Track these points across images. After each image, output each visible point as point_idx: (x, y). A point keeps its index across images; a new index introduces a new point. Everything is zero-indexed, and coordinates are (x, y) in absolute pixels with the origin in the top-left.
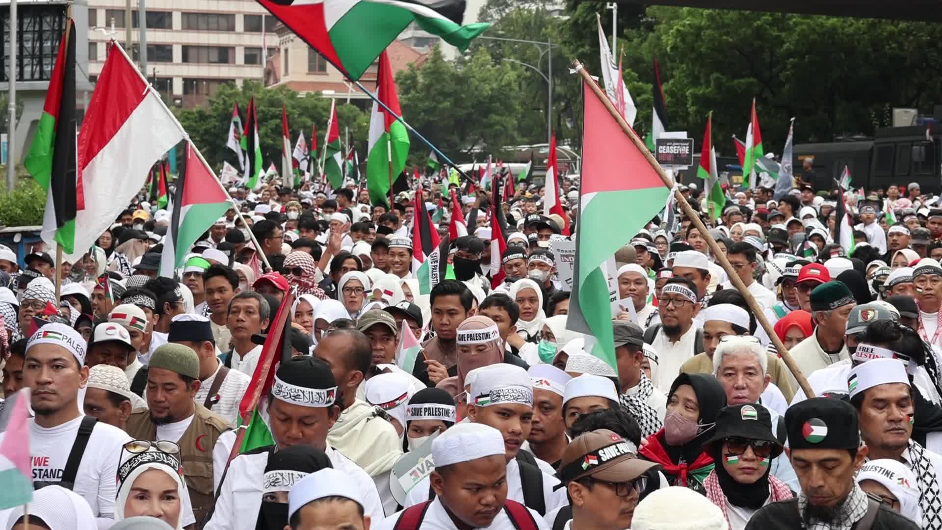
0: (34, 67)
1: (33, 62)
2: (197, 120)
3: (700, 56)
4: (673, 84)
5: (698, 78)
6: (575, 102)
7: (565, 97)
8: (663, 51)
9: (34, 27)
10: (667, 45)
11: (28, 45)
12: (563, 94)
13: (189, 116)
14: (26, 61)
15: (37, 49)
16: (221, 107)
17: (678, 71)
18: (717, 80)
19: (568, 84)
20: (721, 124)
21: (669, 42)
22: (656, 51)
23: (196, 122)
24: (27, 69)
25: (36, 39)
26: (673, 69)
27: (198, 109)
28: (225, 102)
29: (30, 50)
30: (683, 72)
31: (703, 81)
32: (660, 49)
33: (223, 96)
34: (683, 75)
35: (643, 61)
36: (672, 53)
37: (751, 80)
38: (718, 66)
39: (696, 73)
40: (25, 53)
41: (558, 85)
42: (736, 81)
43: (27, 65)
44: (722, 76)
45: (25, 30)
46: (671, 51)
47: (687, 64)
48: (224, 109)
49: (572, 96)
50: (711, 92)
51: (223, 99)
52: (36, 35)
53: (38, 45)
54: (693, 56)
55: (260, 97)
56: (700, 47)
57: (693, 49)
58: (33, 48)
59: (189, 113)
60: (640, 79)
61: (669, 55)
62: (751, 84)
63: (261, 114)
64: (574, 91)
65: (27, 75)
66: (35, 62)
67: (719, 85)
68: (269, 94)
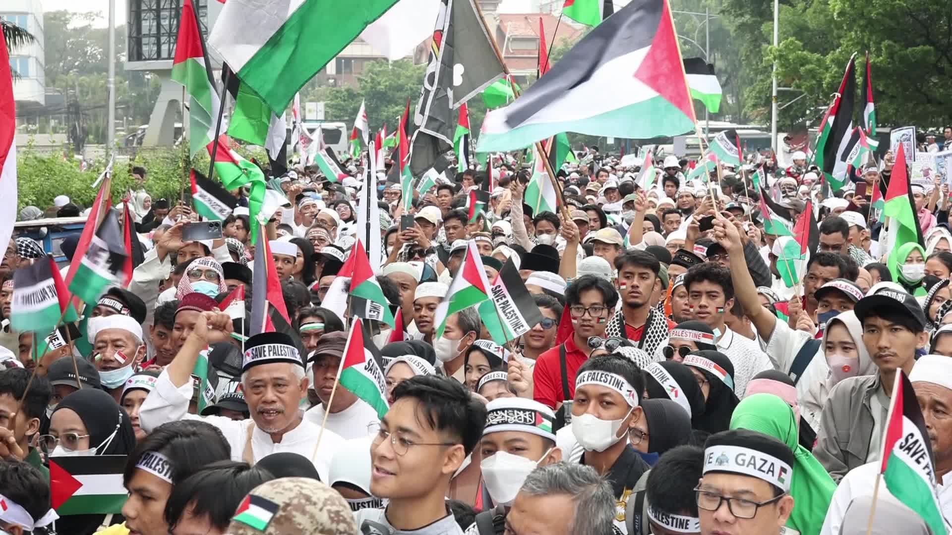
0: (172, 45)
1: (170, 40)
2: (346, 98)
3: (870, 22)
4: (840, 53)
5: (867, 47)
6: (736, 77)
7: (726, 72)
8: (829, 18)
9: (171, 4)
10: (834, 10)
11: (165, 23)
12: (724, 68)
13: (338, 95)
14: (163, 39)
15: (174, 27)
16: (369, 85)
17: (846, 39)
18: (888, 47)
19: (729, 57)
20: (893, 97)
21: (836, 7)
22: (822, 16)
23: (344, 101)
24: (164, 48)
25: (173, 16)
26: (840, 37)
27: (346, 87)
28: (373, 79)
29: (167, 28)
30: (851, 40)
31: (873, 49)
32: (826, 16)
33: (370, 74)
34: (851, 43)
35: (807, 29)
36: (839, 19)
37: (927, 47)
38: (889, 33)
39: (866, 41)
40: (162, 31)
41: (719, 60)
42: (910, 49)
43: (164, 43)
44: (894, 44)
45: (161, 7)
46: (838, 17)
47: (856, 32)
48: (372, 88)
49: (733, 71)
50: (882, 61)
51: (371, 77)
52: (173, 13)
53: (175, 22)
54: (862, 22)
55: (409, 74)
56: (870, 12)
57: (862, 15)
58: (170, 26)
59: (337, 92)
60: (804, 47)
61: (835, 22)
62: (927, 53)
63: (409, 92)
64: (735, 66)
65: (164, 54)
66: (172, 41)
67: (891, 55)
68: (418, 71)
